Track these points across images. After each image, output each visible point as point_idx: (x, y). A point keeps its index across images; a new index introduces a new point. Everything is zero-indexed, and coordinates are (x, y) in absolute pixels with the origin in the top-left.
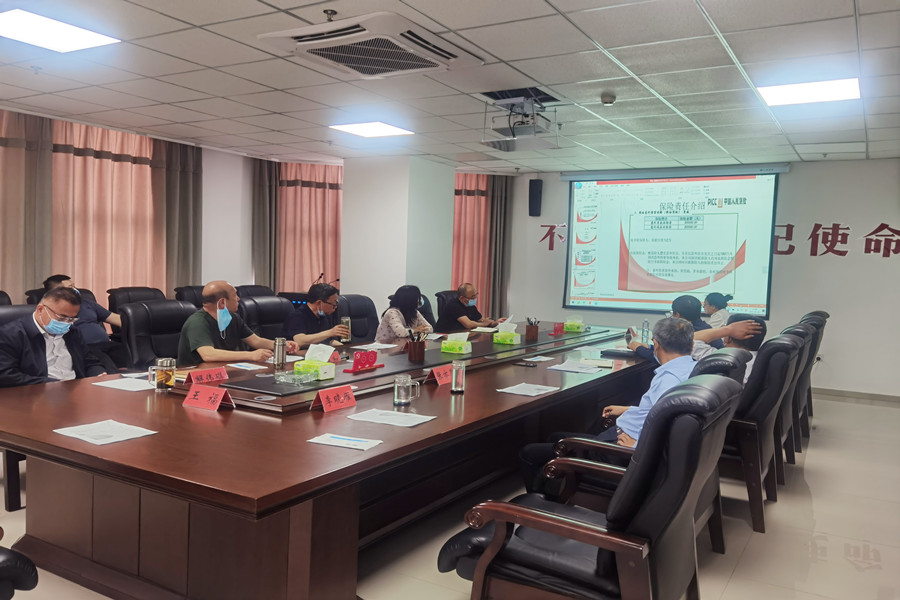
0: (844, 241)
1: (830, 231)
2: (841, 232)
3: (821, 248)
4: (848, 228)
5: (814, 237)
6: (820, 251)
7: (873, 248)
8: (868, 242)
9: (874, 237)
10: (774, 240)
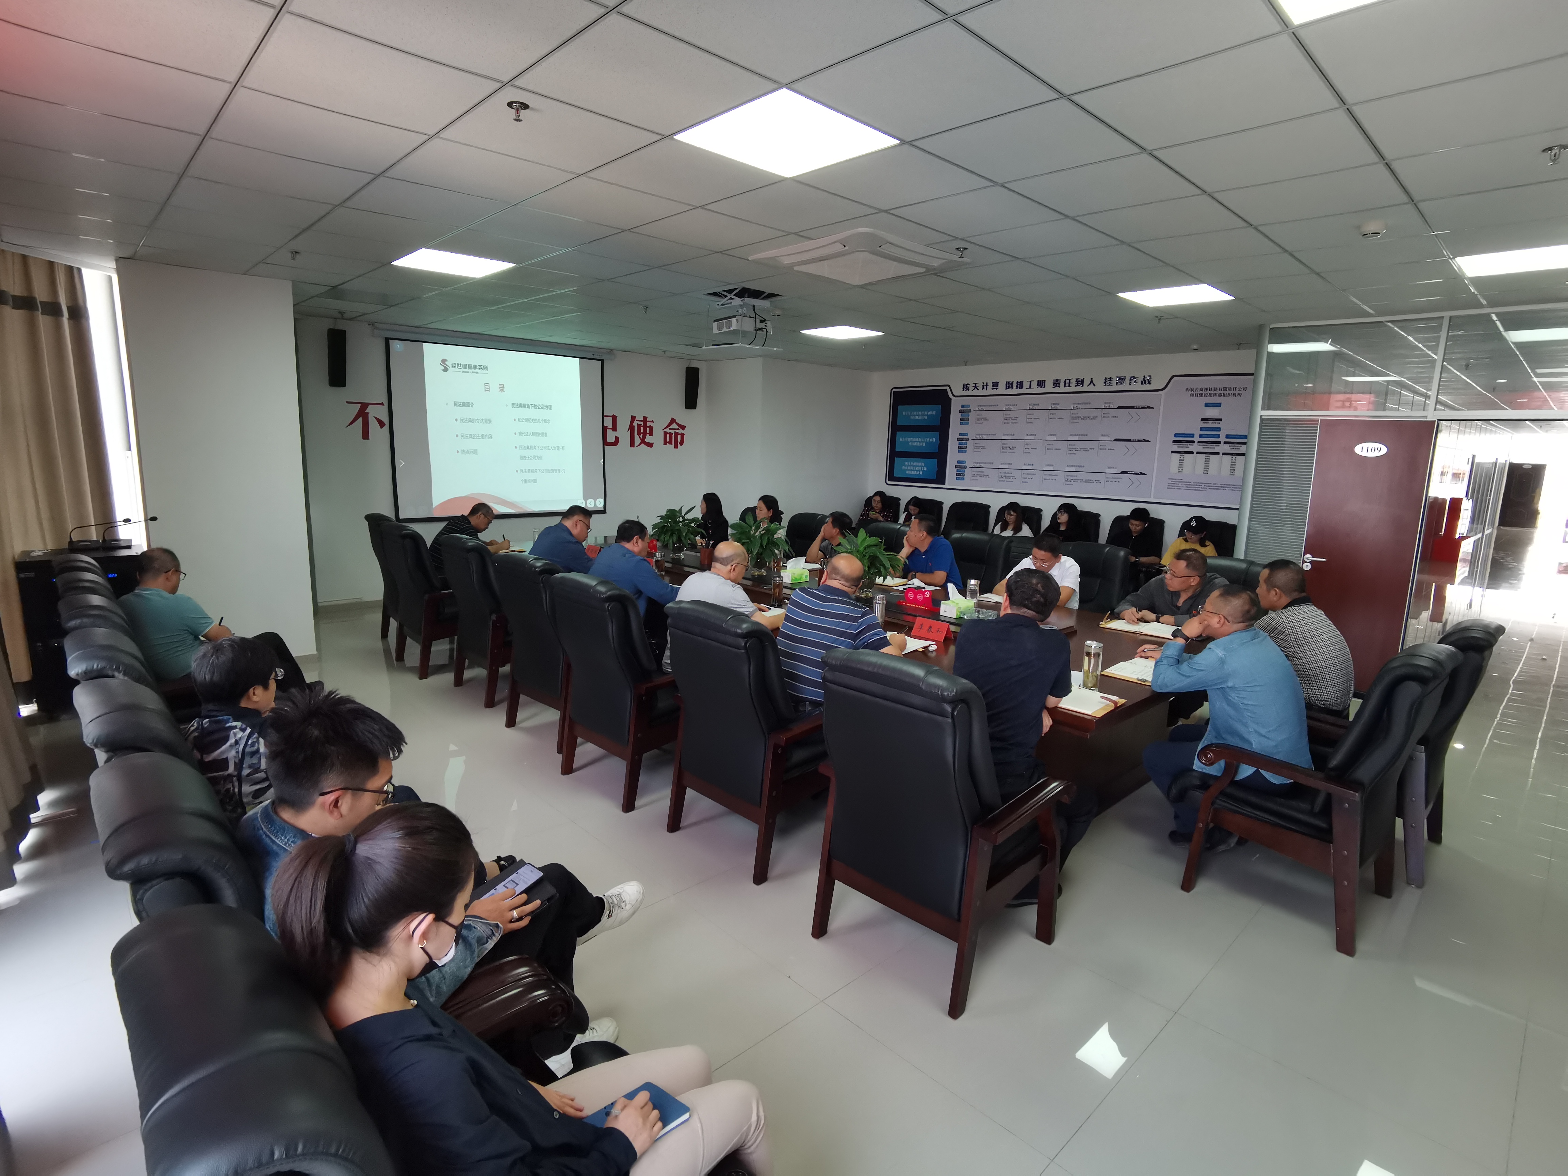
0: (651, 434)
1: (641, 423)
2: (649, 424)
3: (637, 440)
4: (652, 421)
5: (631, 428)
6: (636, 445)
7: (668, 441)
8: (665, 433)
9: (667, 430)
10: (605, 429)
